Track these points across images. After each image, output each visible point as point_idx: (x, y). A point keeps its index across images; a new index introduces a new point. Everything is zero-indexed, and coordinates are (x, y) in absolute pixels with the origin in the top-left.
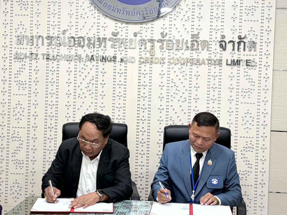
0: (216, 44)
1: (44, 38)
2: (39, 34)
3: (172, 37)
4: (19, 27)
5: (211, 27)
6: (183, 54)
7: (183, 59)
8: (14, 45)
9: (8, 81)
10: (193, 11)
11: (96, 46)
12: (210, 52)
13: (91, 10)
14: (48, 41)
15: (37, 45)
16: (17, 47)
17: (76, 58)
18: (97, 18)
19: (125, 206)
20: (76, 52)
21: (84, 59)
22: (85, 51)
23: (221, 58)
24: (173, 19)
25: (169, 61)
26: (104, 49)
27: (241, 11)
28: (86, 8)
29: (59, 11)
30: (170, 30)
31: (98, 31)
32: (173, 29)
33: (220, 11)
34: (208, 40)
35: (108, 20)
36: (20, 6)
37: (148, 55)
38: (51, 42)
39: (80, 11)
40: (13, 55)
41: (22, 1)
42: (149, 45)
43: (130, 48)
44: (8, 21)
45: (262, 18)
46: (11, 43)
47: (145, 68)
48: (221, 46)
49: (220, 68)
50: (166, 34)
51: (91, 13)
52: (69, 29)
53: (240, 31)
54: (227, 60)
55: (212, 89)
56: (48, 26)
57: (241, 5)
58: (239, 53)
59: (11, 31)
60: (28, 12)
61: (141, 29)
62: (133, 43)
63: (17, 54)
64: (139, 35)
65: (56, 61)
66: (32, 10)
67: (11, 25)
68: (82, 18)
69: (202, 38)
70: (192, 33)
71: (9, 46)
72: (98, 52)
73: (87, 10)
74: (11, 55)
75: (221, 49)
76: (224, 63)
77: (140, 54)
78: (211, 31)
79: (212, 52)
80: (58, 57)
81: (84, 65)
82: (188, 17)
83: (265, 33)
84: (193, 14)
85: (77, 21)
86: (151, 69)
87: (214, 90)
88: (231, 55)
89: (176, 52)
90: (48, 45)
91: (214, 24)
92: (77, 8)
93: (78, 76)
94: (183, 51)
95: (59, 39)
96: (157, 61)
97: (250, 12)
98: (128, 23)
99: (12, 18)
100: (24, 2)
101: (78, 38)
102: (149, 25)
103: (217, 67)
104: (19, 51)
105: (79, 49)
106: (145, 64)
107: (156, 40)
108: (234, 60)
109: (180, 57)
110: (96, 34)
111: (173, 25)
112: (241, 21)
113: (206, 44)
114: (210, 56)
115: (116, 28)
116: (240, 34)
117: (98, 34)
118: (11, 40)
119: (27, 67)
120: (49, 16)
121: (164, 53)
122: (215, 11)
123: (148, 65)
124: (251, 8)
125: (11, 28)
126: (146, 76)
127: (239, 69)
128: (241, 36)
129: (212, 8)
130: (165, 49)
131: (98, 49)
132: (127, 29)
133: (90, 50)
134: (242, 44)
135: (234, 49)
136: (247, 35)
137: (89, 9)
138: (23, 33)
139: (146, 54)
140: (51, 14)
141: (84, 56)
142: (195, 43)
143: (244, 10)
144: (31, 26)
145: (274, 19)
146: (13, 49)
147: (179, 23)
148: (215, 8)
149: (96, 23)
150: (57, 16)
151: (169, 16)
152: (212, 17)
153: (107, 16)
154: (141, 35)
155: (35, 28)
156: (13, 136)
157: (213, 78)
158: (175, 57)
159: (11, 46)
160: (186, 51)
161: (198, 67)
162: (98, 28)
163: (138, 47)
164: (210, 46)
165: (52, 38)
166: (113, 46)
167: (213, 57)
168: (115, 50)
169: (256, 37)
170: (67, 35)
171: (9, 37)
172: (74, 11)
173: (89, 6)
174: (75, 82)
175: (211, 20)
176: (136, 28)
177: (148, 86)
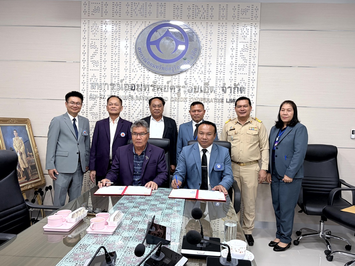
0: (220, 89)
1: (109, 85)
2: (106, 82)
3: (192, 84)
4: (93, 77)
5: (217, 78)
6: (198, 95)
7: (199, 98)
8: (89, 89)
9: (85, 112)
10: (205, 67)
11: (143, 90)
12: (216, 94)
13: (139, 66)
14: (111, 87)
15: (104, 90)
16: (91, 90)
17: (130, 98)
18: (143, 72)
19: (160, 192)
20: (130, 94)
22: (135, 93)
23: (223, 98)
24: (192, 73)
25: (189, 100)
26: (148, 92)
27: (236, 68)
28: (136, 65)
29: (119, 67)
30: (190, 79)
31: (144, 80)
32: (193, 79)
33: (222, 67)
34: (215, 86)
35: (150, 73)
36: (93, 64)
37: (176, 96)
39: (132, 67)
40: (88, 96)
41: (94, 61)
43: (164, 92)
44: (86, 74)
45: (249, 72)
46: (87, 88)
47: (174, 104)
48: (223, 90)
49: (222, 104)
50: (188, 82)
51: (139, 68)
52: (125, 79)
53: (235, 80)
54: (227, 99)
55: (217, 118)
56: (112, 77)
57: (236, 64)
58: (235, 95)
59: (87, 80)
60: (99, 68)
61: (172, 79)
62: (167, 88)
63: (91, 95)
64: (170, 83)
66: (101, 66)
67: (87, 76)
68: (133, 72)
69: (211, 84)
70: (205, 82)
71: (86, 90)
72: (144, 94)
73: (137, 67)
74: (87, 96)
75: (223, 92)
76: (225, 101)
77: (171, 95)
78: (217, 80)
81: (135, 102)
82: (202, 71)
83: (251, 82)
84: (205, 69)
85: (130, 73)
86: (178, 105)
87: (218, 118)
88: (229, 96)
89: (194, 94)
90: (111, 89)
91: (219, 76)
92: (130, 65)
93: (131, 109)
94: (198, 93)
95: (118, 85)
96: (182, 100)
97: (242, 68)
98: (163, 75)
99: (88, 72)
100: (96, 61)
101: (131, 85)
102: (177, 76)
103: (221, 103)
104: (93, 93)
105: (132, 92)
106: (174, 102)
107: (182, 86)
108: (231, 99)
109: (197, 97)
110: (143, 82)
111: (192, 77)
112: (236, 74)
113: (213, 89)
114: (216, 96)
115: (155, 79)
116: (235, 82)
117: (144, 82)
118: (87, 86)
119: (98, 103)
120: (112, 70)
121: (187, 95)
122: (219, 67)
123: (176, 103)
124: (242, 66)
125: (87, 78)
126: (175, 109)
128: (235, 84)
129: (217, 65)
130: (187, 92)
131: (144, 92)
132: (162, 79)
133: (138, 93)
134: (237, 89)
135: (231, 92)
136: (240, 83)
138: (95, 82)
139: (175, 95)
140: (113, 69)
141: (134, 97)
142: (206, 88)
143: (237, 66)
144: (100, 77)
145: (256, 72)
146: (89, 92)
147: (196, 75)
148: (219, 66)
149: (143, 75)
150: (117, 71)
151: (189, 71)
152: (217, 71)
153: (149, 71)
154: (172, 83)
155: (103, 78)
157: (218, 111)
158: (194, 97)
160: (201, 93)
161: (208, 104)
162: (144, 78)
163: (169, 90)
164: (216, 90)
165: (114, 85)
166: (153, 90)
167: (218, 97)
168: (155, 93)
169: (245, 84)
170: (124, 83)
171: (86, 84)
172: (128, 67)
173: (138, 64)
174: (129, 113)
175: (217, 73)
176: (168, 78)
177: (176, 116)
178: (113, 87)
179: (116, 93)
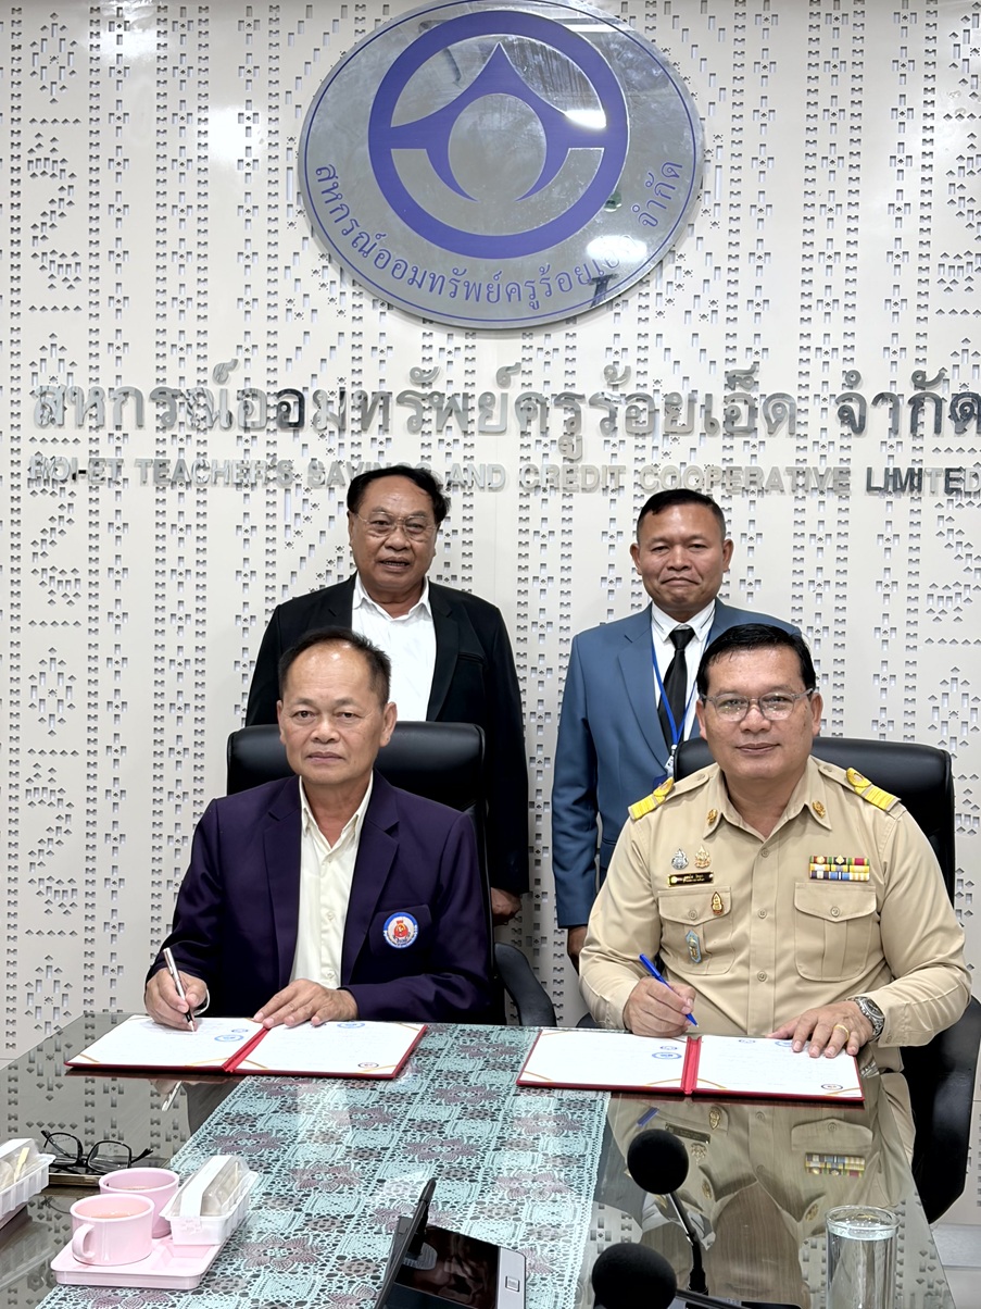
0: (824, 409)
1: (146, 396)
2: (124, 384)
3: (650, 384)
4: (45, 354)
5: (805, 342)
6: (693, 449)
7: (695, 471)
8: (29, 428)
9: (6, 569)
10: (733, 276)
11: (351, 426)
12: (802, 443)
13: (327, 281)
14: (161, 411)
15: (118, 427)
16: (39, 434)
17: (272, 474)
18: (350, 313)
20: (271, 450)
21: (305, 477)
22: (305, 446)
23: (845, 465)
25: (637, 478)
26: (382, 438)
27: (924, 276)
28: (305, 275)
29: (202, 287)
30: (642, 355)
31: (357, 366)
32: (655, 354)
33: (839, 273)
34: (794, 393)
35: (394, 323)
36: (47, 273)
37: (556, 459)
38: (173, 414)
39: (285, 288)
40: (23, 469)
41: (54, 252)
42: (558, 418)
43: (482, 432)
44: (3, 334)
46: (15, 421)
47: (546, 511)
48: (845, 416)
49: (844, 504)
50: (628, 370)
51: (326, 294)
52: (241, 361)
53: (921, 355)
54: (869, 471)
55: (812, 588)
56: (161, 350)
57: (925, 250)
58: (918, 443)
59: (15, 373)
60: (80, 295)
61: (527, 354)
62: (496, 411)
63: (39, 463)
64: (517, 379)
65: (194, 488)
66: (94, 286)
67: (15, 348)
68: (292, 315)
69: (769, 383)
70: (731, 367)
71: (8, 433)
72: (356, 451)
73: (311, 284)
74: (15, 469)
75: (847, 430)
76: (857, 481)
77: (525, 453)
78: (805, 355)
79: (808, 443)
80: (201, 473)
81: (305, 500)
82: (713, 302)
84: (732, 289)
85: (272, 325)
86: (567, 514)
87: (819, 590)
88: (886, 451)
89: (667, 445)
90: (159, 423)
91: (817, 328)
92: (272, 276)
93: (279, 546)
94: (692, 440)
95: (202, 401)
96: (590, 480)
97: (961, 279)
98: (472, 332)
99: (15, 323)
100: (63, 255)
101: (279, 394)
102: (558, 337)
103: (832, 500)
104: (48, 451)
105: (285, 436)
106: (545, 496)
107: (588, 397)
108: (897, 470)
109: (683, 464)
110: (350, 378)
111: (652, 336)
112: (923, 313)
113: (782, 412)
114: (801, 455)
115: (427, 354)
116: (921, 367)
117: (357, 378)
118: (15, 409)
119: (80, 513)
120: (161, 310)
121: (620, 450)
122: (819, 277)
123: (556, 499)
124: (963, 262)
125: (15, 361)
126: (549, 541)
127: (916, 505)
128: (923, 374)
129: (807, 264)
130: (621, 434)
131: (356, 439)
132: (470, 354)
133: (324, 444)
134: (929, 406)
135: (894, 431)
136: (949, 368)
137: (318, 279)
138: (62, 380)
139: (546, 455)
140: (169, 301)
141: (301, 466)
142: (741, 405)
143: (934, 268)
144: (94, 350)
146: (24, 444)
147: (674, 329)
148: (819, 265)
149: (348, 334)
150: (192, 311)
151: (634, 300)
152: (806, 301)
153: (390, 307)
154: (526, 379)
155: (106, 359)
156: (31, 786)
157: (814, 544)
158: (664, 463)
159: (15, 433)
160: (708, 438)
161: (753, 502)
162: (357, 353)
163: (514, 425)
164: (801, 418)
165: (174, 397)
166: (415, 426)
167: (813, 460)
168: (426, 440)
170: (235, 383)
171: (5, 397)
172: (260, 290)
173: (319, 268)
174: (270, 570)
175: (806, 314)
176: (506, 350)
177: (557, 580)
178: (167, 409)
179: (191, 450)
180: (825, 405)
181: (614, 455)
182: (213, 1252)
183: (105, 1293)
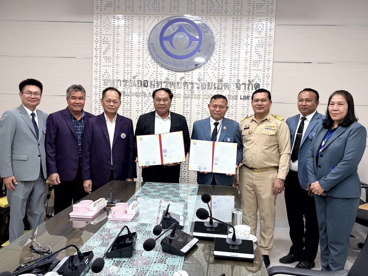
1: (122, 81)
2: (118, 79)
3: (205, 81)
4: (105, 74)
5: (231, 74)
6: (212, 92)
8: (102, 86)
9: (98, 109)
10: (219, 63)
11: (156, 87)
13: (152, 62)
15: (117, 86)
17: (142, 94)
18: (156, 68)
20: (142, 90)
21: (148, 95)
22: (148, 90)
23: (237, 95)
24: (206, 69)
25: (203, 96)
27: (250, 64)
28: (149, 61)
29: (131, 63)
30: (204, 76)
31: (157, 77)
32: (206, 76)
33: (237, 63)
34: (229, 83)
35: (163, 70)
36: (106, 60)
37: (189, 93)
38: (126, 84)
39: (145, 63)
41: (106, 57)
42: (190, 86)
43: (177, 88)
44: (98, 70)
45: (264, 68)
46: (100, 85)
47: (187, 101)
48: (237, 87)
49: (236, 101)
50: (202, 78)
51: (152, 64)
52: (138, 75)
53: (250, 77)
54: (241, 96)
56: (124, 73)
57: (251, 59)
58: (249, 91)
59: (100, 76)
60: (111, 64)
61: (185, 75)
62: (180, 84)
64: (183, 79)
65: (129, 96)
66: (113, 62)
67: (100, 72)
68: (146, 68)
69: (225, 81)
70: (218, 78)
71: (99, 86)
73: (149, 63)
75: (237, 89)
76: (239, 98)
77: (184, 92)
78: (231, 76)
79: (231, 91)
80: (131, 94)
81: (148, 99)
82: (216, 67)
83: (266, 78)
84: (219, 65)
85: (143, 70)
86: (191, 102)
87: (232, 115)
88: (244, 93)
89: (208, 91)
90: (124, 85)
91: (233, 72)
92: (143, 61)
93: (143, 106)
94: (212, 90)
95: (131, 82)
96: (195, 96)
97: (256, 64)
98: (176, 71)
99: (100, 68)
100: (108, 57)
101: (144, 81)
102: (190, 73)
103: (234, 100)
105: (145, 88)
106: (188, 99)
107: (195, 83)
108: (245, 96)
109: (210, 94)
110: (156, 79)
111: (206, 73)
112: (250, 70)
113: (226, 86)
114: (230, 93)
115: (168, 75)
116: (250, 79)
117: (157, 79)
118: (100, 83)
120: (124, 67)
121: (200, 92)
122: (233, 64)
123: (189, 99)
124: (257, 62)
125: (100, 74)
126: (188, 106)
127: (248, 102)
128: (250, 80)
129: (231, 61)
130: (200, 89)
132: (176, 75)
133: (151, 89)
134: (251, 85)
135: (245, 89)
136: (254, 79)
137: (151, 62)
138: (108, 78)
140: (126, 65)
141: (147, 93)
142: (220, 85)
143: (252, 62)
144: (113, 73)
145: (271, 69)
147: (209, 72)
148: (233, 62)
149: (155, 71)
150: (130, 67)
151: (203, 67)
152: (231, 68)
153: (162, 67)
154: (185, 79)
155: (115, 74)
157: (232, 108)
158: (207, 94)
159: (100, 87)
160: (214, 90)
162: (157, 74)
163: (183, 87)
164: (230, 87)
165: (126, 81)
167: (232, 94)
169: (260, 81)
170: (136, 79)
171: (98, 80)
172: (141, 64)
173: (151, 60)
174: (142, 110)
175: (231, 70)
176: (181, 75)
177: (189, 113)
178: (125, 83)
179: (129, 90)
180: (234, 85)
181: (199, 92)
182: (134, 216)
183: (116, 221)
